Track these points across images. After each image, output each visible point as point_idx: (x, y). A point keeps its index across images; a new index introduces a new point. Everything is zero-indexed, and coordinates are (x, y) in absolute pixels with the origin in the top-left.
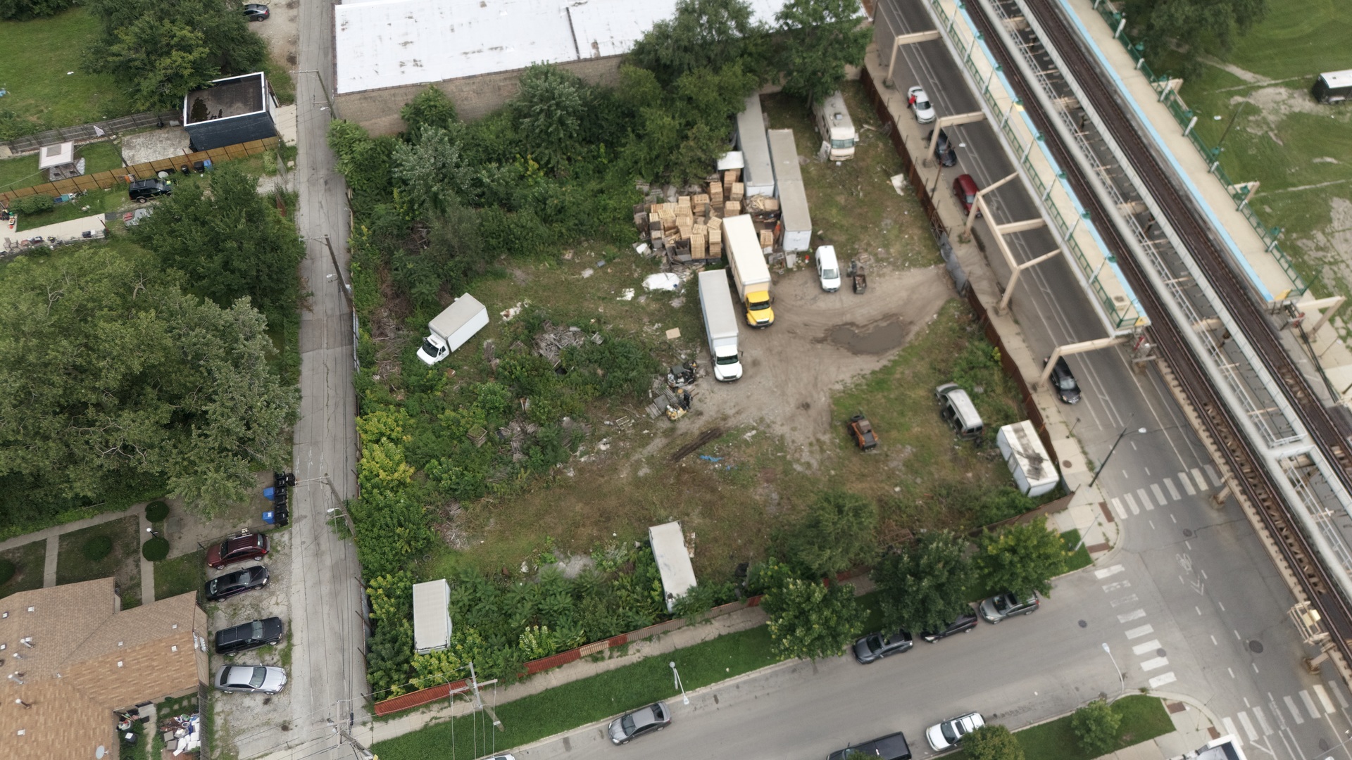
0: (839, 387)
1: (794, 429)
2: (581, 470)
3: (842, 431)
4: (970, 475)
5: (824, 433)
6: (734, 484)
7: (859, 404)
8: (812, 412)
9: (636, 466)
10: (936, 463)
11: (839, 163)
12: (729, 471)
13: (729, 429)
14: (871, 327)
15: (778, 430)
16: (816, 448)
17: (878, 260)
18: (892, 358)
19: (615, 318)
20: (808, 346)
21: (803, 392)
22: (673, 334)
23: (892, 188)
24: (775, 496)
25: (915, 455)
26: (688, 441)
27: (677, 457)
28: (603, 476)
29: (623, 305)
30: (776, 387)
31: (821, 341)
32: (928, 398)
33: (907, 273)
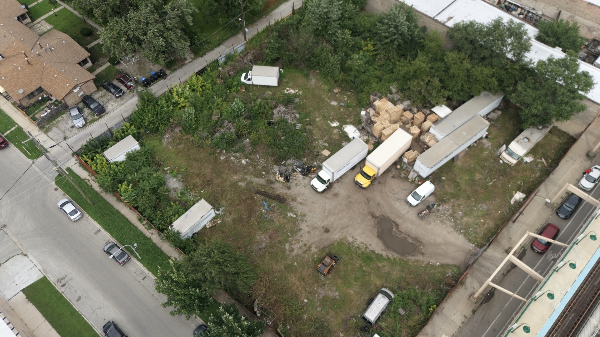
0: (350, 239)
1: (309, 232)
2: (227, 161)
5: (316, 248)
6: (258, 223)
7: (347, 255)
8: (326, 235)
9: (242, 180)
11: (501, 162)
12: (264, 217)
13: (289, 205)
14: (403, 235)
15: (304, 226)
16: (305, 248)
17: (452, 215)
18: (390, 256)
19: (317, 127)
20: (365, 212)
21: (335, 225)
22: (326, 153)
23: (512, 196)
24: (264, 245)
25: (335, 299)
26: (270, 192)
27: (258, 192)
28: (229, 170)
29: (327, 125)
30: (329, 212)
31: (373, 216)
32: (375, 287)
33: (457, 235)
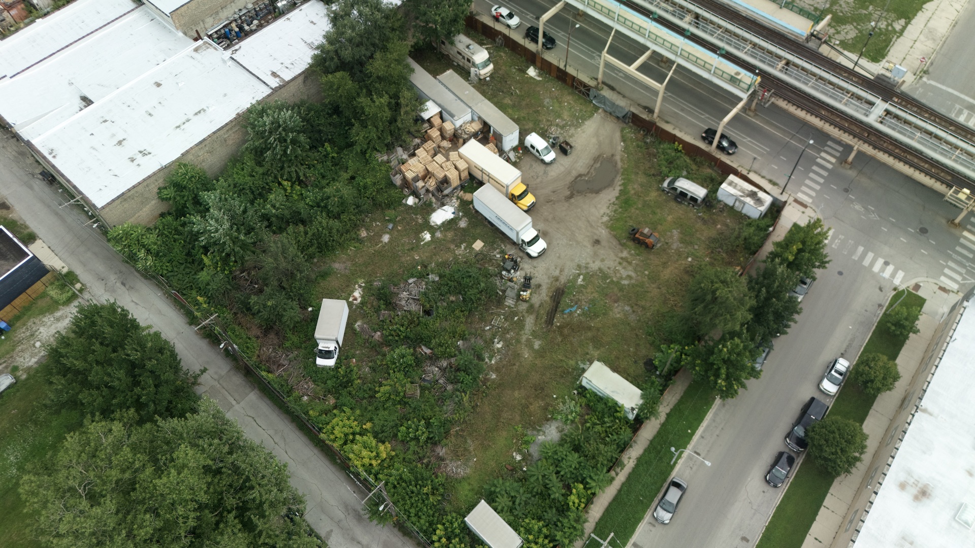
0: (605, 219)
1: (603, 260)
2: (497, 370)
3: (630, 243)
4: (719, 226)
5: (622, 252)
6: (598, 316)
7: (626, 222)
8: (604, 243)
9: (529, 345)
10: (697, 231)
11: (488, 79)
12: (589, 310)
13: (565, 285)
14: (592, 170)
15: (595, 266)
16: (625, 264)
17: (562, 127)
18: (620, 183)
19: (431, 257)
20: (566, 204)
21: (588, 234)
22: (478, 245)
23: (531, 78)
24: (627, 308)
25: (681, 233)
26: (548, 307)
27: (550, 322)
28: (514, 364)
29: (428, 246)
30: (570, 240)
31: (571, 196)
32: (660, 195)
33: (585, 126)
